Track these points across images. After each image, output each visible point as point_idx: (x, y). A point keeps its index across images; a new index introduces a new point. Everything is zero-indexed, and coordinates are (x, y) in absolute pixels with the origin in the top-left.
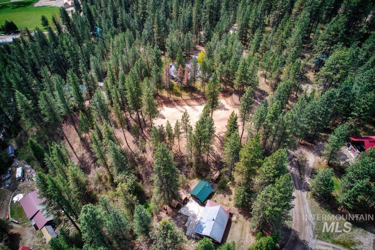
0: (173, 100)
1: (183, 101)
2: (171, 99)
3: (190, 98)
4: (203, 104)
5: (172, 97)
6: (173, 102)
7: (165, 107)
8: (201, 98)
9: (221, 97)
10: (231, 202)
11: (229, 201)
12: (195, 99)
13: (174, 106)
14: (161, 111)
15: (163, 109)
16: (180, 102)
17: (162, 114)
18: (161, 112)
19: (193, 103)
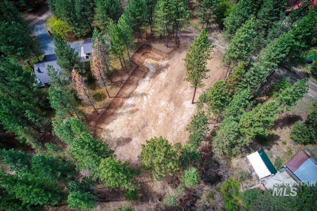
0: (104, 110)
1: (116, 99)
2: (100, 110)
3: (118, 89)
4: (138, 81)
5: (98, 107)
6: (107, 111)
7: (108, 127)
8: (130, 77)
9: (142, 58)
10: (287, 145)
11: (285, 146)
12: (125, 84)
13: (112, 114)
14: (110, 136)
15: (108, 131)
16: (114, 104)
17: (119, 139)
18: (113, 137)
19: (128, 90)
